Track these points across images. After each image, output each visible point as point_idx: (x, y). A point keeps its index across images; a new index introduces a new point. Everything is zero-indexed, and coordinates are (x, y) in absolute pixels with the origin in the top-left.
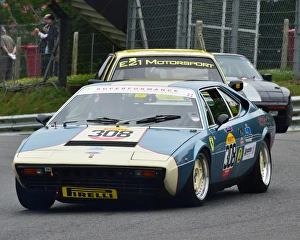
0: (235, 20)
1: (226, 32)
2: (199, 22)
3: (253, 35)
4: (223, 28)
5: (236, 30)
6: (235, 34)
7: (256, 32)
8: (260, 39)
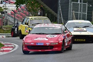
0: (82, 11)
1: (80, 13)
2: (74, 11)
3: (86, 14)
4: (79, 12)
5: (82, 13)
6: (82, 14)
7: (86, 13)
8: (87, 15)
